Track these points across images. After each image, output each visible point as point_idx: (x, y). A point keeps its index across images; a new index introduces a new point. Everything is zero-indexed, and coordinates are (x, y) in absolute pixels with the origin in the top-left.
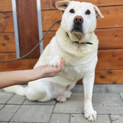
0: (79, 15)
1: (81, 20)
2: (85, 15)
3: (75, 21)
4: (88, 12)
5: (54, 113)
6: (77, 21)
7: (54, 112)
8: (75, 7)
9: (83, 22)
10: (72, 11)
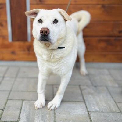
1: (47, 32)
6: (43, 33)
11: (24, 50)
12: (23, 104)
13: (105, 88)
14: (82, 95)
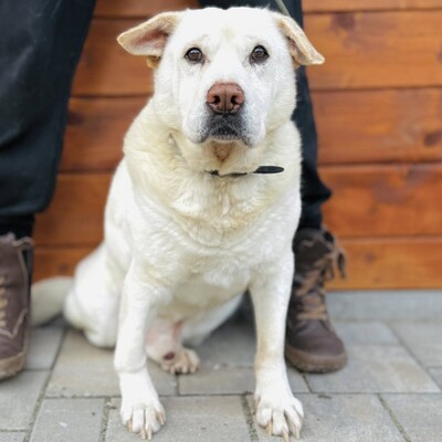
0: (226, 79)
1: (237, 100)
2: (249, 67)
3: (214, 106)
4: (259, 55)
5: (48, 398)
6: (220, 105)
7: (47, 394)
8: (205, 36)
9: (242, 105)
10: (195, 55)
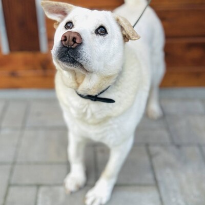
1: (76, 41)
3: (63, 42)
11: (35, 68)
12: (40, 196)
13: (197, 150)
14: (152, 168)
